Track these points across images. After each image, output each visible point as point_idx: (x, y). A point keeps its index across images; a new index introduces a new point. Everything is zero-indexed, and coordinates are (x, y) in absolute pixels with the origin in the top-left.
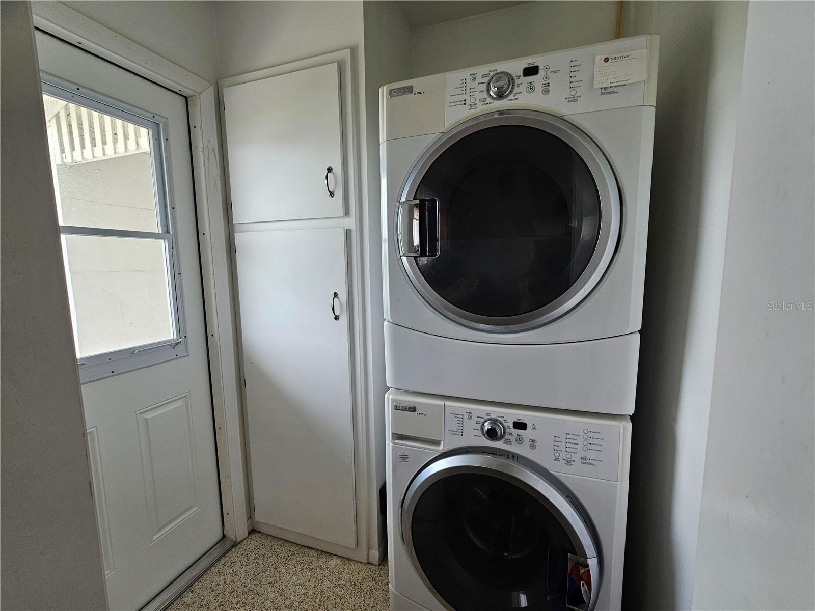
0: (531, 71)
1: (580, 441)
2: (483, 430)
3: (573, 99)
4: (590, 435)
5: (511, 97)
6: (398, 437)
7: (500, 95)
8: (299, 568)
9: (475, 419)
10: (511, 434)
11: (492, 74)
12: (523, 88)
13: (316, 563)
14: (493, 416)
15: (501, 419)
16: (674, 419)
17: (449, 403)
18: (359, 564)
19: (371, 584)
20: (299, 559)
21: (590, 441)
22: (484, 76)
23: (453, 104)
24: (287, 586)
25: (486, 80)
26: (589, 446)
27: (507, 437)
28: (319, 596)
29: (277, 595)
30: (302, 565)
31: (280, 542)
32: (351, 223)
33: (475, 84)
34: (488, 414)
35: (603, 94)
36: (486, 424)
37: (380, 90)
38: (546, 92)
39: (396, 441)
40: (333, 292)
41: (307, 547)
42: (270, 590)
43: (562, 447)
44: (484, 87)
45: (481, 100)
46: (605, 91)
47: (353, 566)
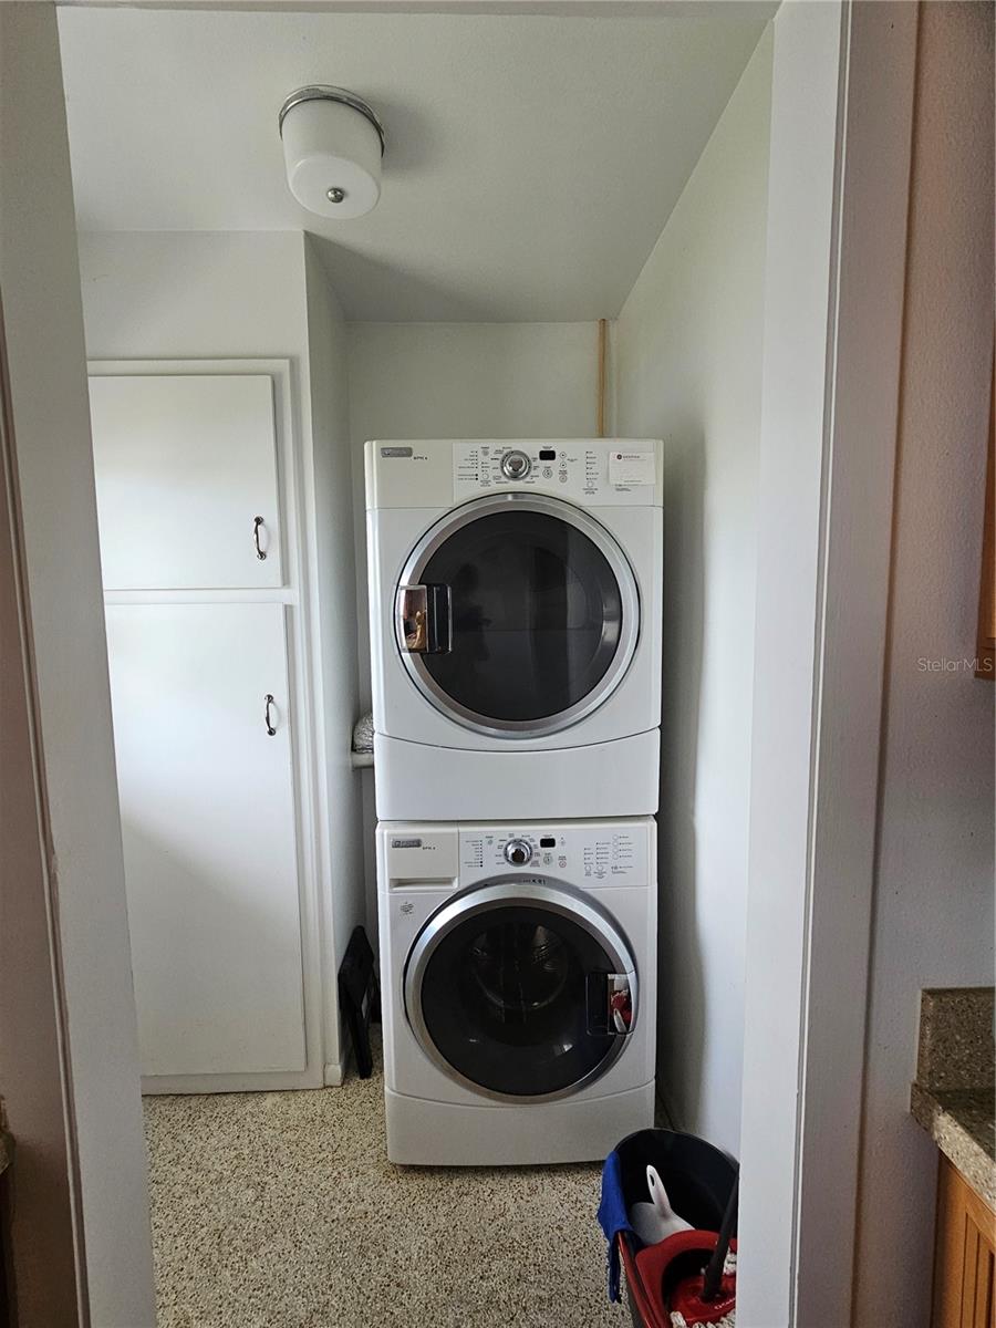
0: (548, 455)
1: (610, 849)
2: (506, 855)
3: (590, 491)
4: (620, 841)
5: (528, 479)
6: (399, 883)
7: (515, 476)
8: (214, 1126)
9: (496, 843)
10: (538, 854)
11: (506, 451)
12: (539, 472)
13: (240, 1112)
14: (517, 836)
15: (527, 839)
16: (692, 812)
17: (463, 829)
18: (311, 1093)
19: (337, 1111)
20: (209, 1114)
21: (620, 847)
22: (497, 452)
23: (462, 477)
24: (202, 1156)
25: (500, 456)
26: (621, 854)
27: (534, 858)
28: (262, 1152)
29: (189, 1172)
30: (218, 1120)
31: (168, 1100)
32: (293, 595)
33: (487, 459)
34: (511, 835)
35: (618, 490)
36: (509, 848)
37: (366, 445)
38: (563, 480)
39: (395, 889)
40: (265, 695)
41: (217, 1094)
42: (174, 1170)
43: (593, 858)
44: (498, 464)
45: (495, 478)
46: (620, 488)
47: (302, 1098)
